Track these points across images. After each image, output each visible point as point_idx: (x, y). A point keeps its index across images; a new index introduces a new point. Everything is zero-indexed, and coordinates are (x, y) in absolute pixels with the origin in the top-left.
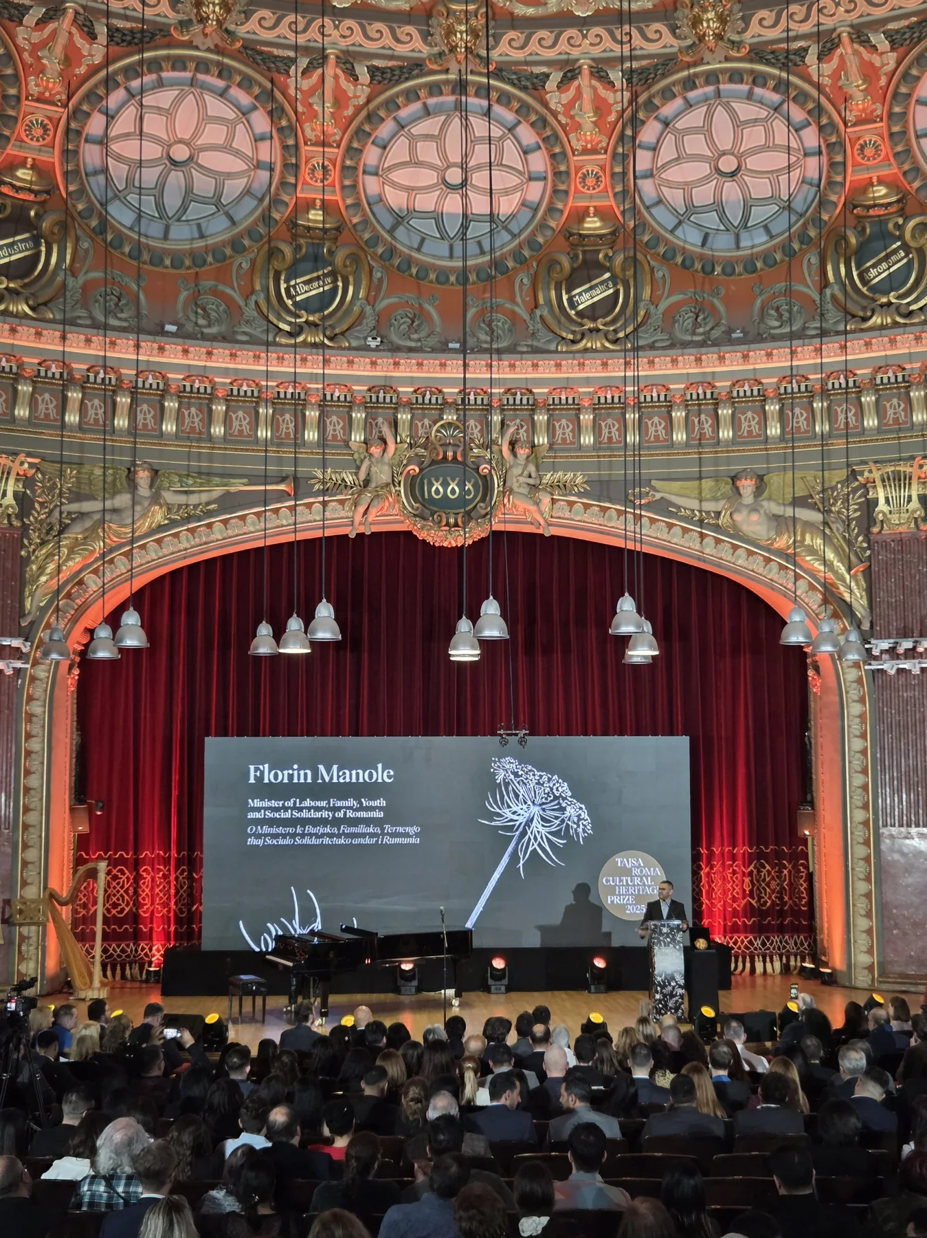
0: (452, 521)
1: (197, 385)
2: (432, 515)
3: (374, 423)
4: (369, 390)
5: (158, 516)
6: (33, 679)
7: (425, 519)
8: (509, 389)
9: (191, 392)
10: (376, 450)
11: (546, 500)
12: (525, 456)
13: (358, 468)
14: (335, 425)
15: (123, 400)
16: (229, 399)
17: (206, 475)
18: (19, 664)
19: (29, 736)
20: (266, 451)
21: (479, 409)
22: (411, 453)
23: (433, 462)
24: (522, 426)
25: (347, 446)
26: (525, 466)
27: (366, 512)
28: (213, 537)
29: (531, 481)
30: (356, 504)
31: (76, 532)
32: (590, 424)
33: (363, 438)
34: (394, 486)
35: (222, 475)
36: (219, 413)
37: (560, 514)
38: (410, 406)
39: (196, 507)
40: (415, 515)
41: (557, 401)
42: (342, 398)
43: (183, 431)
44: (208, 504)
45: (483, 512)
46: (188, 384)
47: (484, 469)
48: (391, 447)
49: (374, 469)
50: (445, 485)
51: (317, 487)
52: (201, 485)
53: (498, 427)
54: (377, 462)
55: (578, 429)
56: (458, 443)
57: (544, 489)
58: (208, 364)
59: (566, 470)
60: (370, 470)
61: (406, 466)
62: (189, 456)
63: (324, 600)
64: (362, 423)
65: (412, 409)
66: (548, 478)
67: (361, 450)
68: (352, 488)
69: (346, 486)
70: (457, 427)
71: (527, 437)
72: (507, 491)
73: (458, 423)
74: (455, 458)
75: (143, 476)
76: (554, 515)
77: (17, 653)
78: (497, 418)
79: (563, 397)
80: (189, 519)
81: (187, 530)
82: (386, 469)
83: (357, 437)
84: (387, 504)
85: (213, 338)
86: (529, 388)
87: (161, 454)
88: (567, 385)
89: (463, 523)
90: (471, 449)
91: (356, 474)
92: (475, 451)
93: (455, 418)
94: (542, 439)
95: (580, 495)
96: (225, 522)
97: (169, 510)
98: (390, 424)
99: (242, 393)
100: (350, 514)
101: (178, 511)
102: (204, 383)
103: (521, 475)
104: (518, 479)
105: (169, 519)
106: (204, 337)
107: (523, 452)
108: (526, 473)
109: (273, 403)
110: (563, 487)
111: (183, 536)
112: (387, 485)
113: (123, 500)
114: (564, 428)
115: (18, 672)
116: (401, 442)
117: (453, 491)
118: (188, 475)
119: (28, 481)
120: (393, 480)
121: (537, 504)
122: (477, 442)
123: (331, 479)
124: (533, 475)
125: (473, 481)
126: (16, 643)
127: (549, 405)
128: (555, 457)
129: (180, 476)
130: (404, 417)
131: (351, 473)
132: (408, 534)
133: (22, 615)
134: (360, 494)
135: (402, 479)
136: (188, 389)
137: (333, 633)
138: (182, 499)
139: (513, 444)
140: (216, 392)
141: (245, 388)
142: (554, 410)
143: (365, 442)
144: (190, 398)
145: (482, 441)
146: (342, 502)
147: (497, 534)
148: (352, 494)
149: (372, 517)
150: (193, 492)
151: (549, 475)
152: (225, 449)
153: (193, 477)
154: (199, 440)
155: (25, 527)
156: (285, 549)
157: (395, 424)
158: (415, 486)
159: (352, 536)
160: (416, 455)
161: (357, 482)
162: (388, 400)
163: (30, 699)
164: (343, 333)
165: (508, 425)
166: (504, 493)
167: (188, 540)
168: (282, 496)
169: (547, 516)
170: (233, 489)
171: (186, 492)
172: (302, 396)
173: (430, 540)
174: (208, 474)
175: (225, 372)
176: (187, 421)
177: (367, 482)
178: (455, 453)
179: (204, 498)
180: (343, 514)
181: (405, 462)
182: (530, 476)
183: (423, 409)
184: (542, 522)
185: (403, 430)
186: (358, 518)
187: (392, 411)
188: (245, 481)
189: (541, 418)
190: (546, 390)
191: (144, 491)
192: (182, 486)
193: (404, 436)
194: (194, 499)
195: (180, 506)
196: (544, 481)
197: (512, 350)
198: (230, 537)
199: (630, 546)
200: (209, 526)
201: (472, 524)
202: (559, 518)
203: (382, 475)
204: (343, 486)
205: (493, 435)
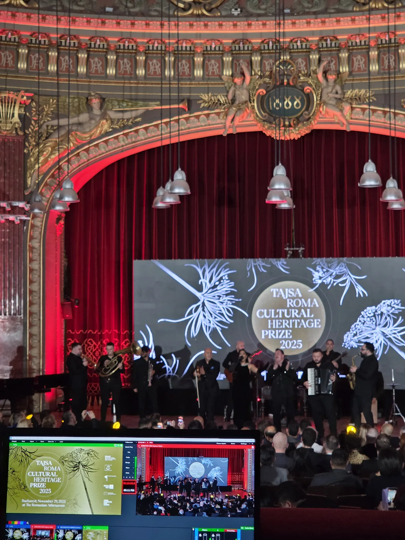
0: (287, 123)
1: (127, 44)
2: (275, 120)
3: (238, 64)
4: (234, 42)
5: (106, 126)
6: (33, 226)
7: (271, 123)
8: (323, 37)
9: (124, 49)
10: (238, 80)
11: (347, 107)
12: (333, 80)
13: (228, 92)
14: (213, 65)
15: (83, 56)
16: (147, 52)
17: (134, 100)
18: (24, 218)
19: (31, 260)
20: (170, 84)
21: (304, 52)
22: (261, 82)
23: (275, 87)
24: (332, 61)
25: (221, 79)
26: (334, 87)
27: (233, 120)
28: (139, 138)
29: (338, 96)
30: (226, 115)
32: (376, 57)
33: (231, 73)
34: (251, 102)
36: (141, 62)
37: (357, 117)
38: (259, 51)
39: (128, 120)
40: (264, 121)
41: (354, 44)
42: (217, 49)
43: (120, 74)
44: (136, 118)
45: (307, 117)
46: (122, 44)
47: (307, 89)
48: (248, 77)
49: (237, 92)
51: (202, 105)
52: (132, 106)
53: (316, 62)
54: (239, 88)
55: (368, 61)
56: (290, 73)
57: (347, 101)
58: (133, 31)
59: (360, 88)
60: (235, 94)
61: (257, 90)
62: (123, 89)
63: (180, 169)
64: (230, 64)
65: (261, 53)
66: (349, 93)
67: (229, 81)
68: (224, 105)
69: (220, 104)
70: (290, 64)
71: (336, 68)
72: (322, 102)
73: (290, 61)
74: (288, 83)
75: (96, 103)
76: (353, 117)
77: (22, 211)
78: (314, 57)
79: (358, 41)
80: (124, 127)
81: (123, 134)
82: (245, 92)
83: (227, 72)
84: (246, 114)
85: (136, 15)
86: (335, 35)
87: (106, 88)
88: (359, 33)
89: (294, 125)
90: (299, 77)
91: (227, 96)
92: (302, 78)
93: (288, 58)
94: (344, 69)
95: (369, 104)
96: (146, 129)
97: (112, 122)
98: (248, 63)
99: (155, 48)
100: (223, 121)
101: (118, 123)
102: (131, 42)
103: (331, 92)
105: (112, 128)
106: (130, 14)
107: (332, 77)
108: (334, 91)
109: (174, 54)
110: (359, 99)
111: (121, 138)
112: (246, 102)
113: (84, 117)
114: (359, 61)
115: (23, 222)
116: (255, 75)
117: (288, 105)
118: (123, 101)
119: (27, 107)
120: (250, 99)
121: (341, 111)
122: (303, 72)
123: (211, 100)
124: (340, 92)
125: (300, 97)
126: (21, 204)
127: (349, 46)
128: (353, 80)
129: (118, 101)
130: (256, 58)
131: (223, 96)
132: (261, 133)
133: (25, 187)
134: (229, 108)
135: (255, 98)
136: (122, 47)
137: (185, 189)
138: (120, 115)
139: (325, 73)
140: (138, 49)
141: (156, 45)
142: (352, 49)
143: (232, 76)
144: (124, 53)
145: (306, 71)
146: (218, 114)
148: (224, 109)
149: (236, 122)
150: (126, 111)
151: (349, 92)
152: (146, 84)
153: (126, 102)
154: (130, 79)
155: (26, 135)
157: (251, 63)
158: (263, 102)
159: (225, 135)
160: (265, 82)
161: (227, 101)
162: (246, 48)
163: (32, 238)
164: (217, 7)
165: (323, 61)
166: (320, 104)
167: (124, 140)
168: (180, 112)
169: (348, 118)
170: (150, 108)
171: (122, 112)
172: (192, 49)
173: (273, 136)
174: (136, 100)
175: (143, 35)
176: (122, 67)
177: (233, 101)
178: (288, 80)
179: (134, 114)
180: (219, 121)
181: (257, 87)
182: (337, 93)
183: (269, 53)
184: (345, 122)
185: (256, 67)
186: (228, 123)
187: (249, 55)
188: (158, 103)
189: (344, 55)
190: (346, 37)
191: (97, 111)
192: (119, 108)
193: (256, 71)
194: (127, 115)
195: (119, 120)
196: (346, 96)
197: (325, 12)
198: (149, 138)
200: (137, 131)
201: (300, 125)
202: (356, 119)
203: (243, 96)
204: (218, 104)
205: (313, 68)
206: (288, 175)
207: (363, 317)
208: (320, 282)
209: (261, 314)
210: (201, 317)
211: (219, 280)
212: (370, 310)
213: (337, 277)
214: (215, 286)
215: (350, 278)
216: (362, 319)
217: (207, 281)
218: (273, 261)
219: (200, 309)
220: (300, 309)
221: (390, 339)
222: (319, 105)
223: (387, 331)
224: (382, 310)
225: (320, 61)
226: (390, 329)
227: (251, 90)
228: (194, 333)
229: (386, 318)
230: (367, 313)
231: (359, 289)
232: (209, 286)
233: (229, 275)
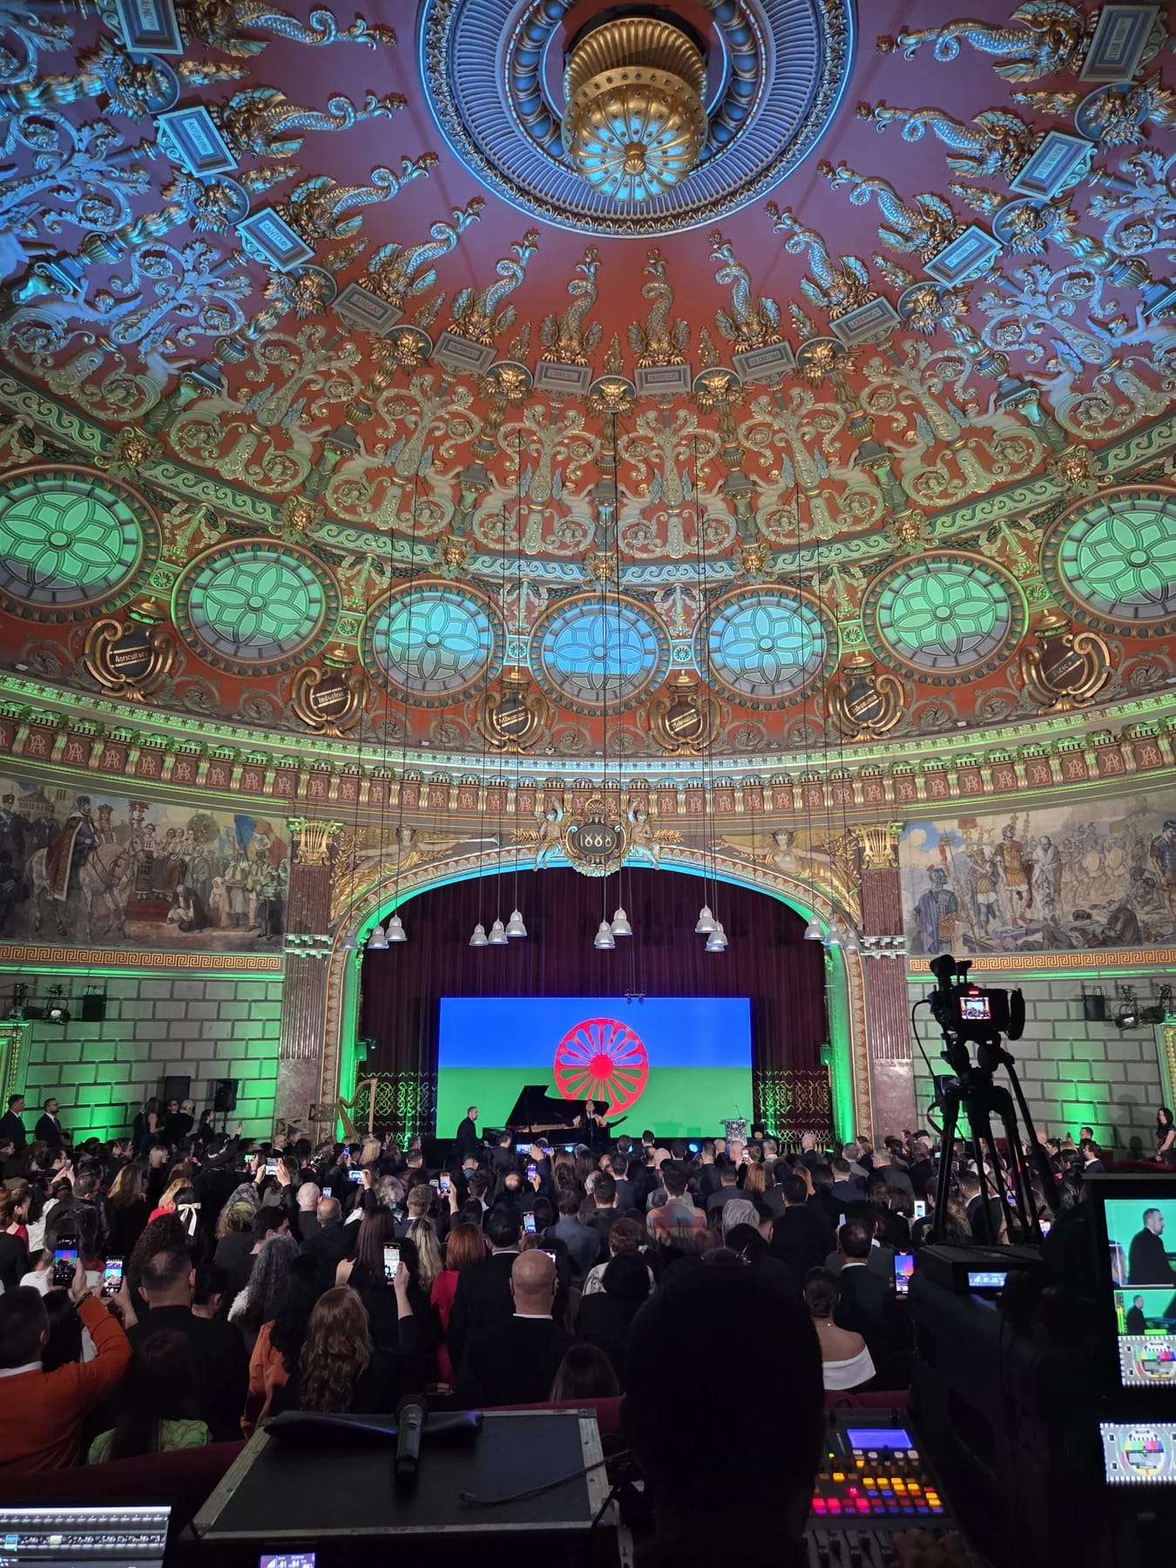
1: (441, 778)
3: (549, 800)
4: (547, 780)
5: (415, 858)
6: (334, 961)
8: (633, 779)
9: (437, 782)
10: (551, 817)
11: (657, 847)
14: (525, 802)
15: (395, 787)
16: (460, 786)
17: (446, 833)
18: (326, 952)
19: (330, 998)
20: (482, 818)
21: (614, 792)
24: (641, 802)
25: (533, 815)
28: (449, 871)
31: (364, 868)
32: (684, 800)
33: (542, 809)
34: (562, 839)
35: (455, 833)
36: (454, 795)
37: (665, 856)
38: (572, 790)
41: (663, 787)
42: (530, 785)
43: (432, 806)
46: (435, 777)
47: (617, 828)
48: (560, 815)
50: (594, 838)
51: (514, 840)
52: (442, 839)
55: (676, 804)
58: (448, 765)
59: (669, 829)
62: (435, 821)
63: (516, 910)
64: (542, 801)
65: (573, 792)
66: (657, 834)
67: (541, 817)
68: (536, 840)
69: (532, 839)
71: (645, 808)
72: (632, 842)
75: (406, 833)
76: (661, 857)
77: (324, 945)
78: (625, 797)
79: (667, 784)
80: (434, 860)
81: (433, 867)
83: (539, 809)
85: (451, 749)
86: (645, 778)
87: (417, 820)
88: (669, 776)
93: (600, 797)
94: (654, 810)
95: (678, 844)
96: (456, 862)
98: (559, 800)
99: (468, 783)
100: (534, 857)
101: (428, 855)
102: (445, 776)
104: (639, 834)
105: (422, 860)
106: (446, 749)
107: (642, 818)
109: (488, 789)
110: (667, 839)
111: (430, 871)
113: (394, 848)
114: (667, 803)
115: (325, 956)
116: (566, 812)
118: (434, 833)
119: (335, 837)
121: (651, 850)
122: (613, 812)
123: (522, 835)
126: (324, 938)
127: (658, 789)
128: (662, 821)
129: (429, 833)
130: (568, 796)
131: (535, 831)
132: (571, 869)
133: (329, 920)
136: (435, 780)
137: (522, 931)
138: (430, 847)
139: (635, 813)
140: (453, 782)
141: (470, 779)
142: (661, 792)
143: (544, 812)
144: (437, 785)
145: (616, 811)
146: (529, 849)
147: (624, 869)
148: (536, 844)
149: (548, 858)
151: (658, 832)
152: (458, 817)
153: (437, 834)
154: (442, 811)
155: (332, 866)
157: (563, 801)
158: (574, 838)
161: (538, 837)
162: (558, 786)
163: (332, 974)
164: (531, 746)
167: (433, 873)
168: (493, 845)
172: (506, 785)
175: (458, 770)
176: (434, 800)
179: (444, 847)
180: (530, 856)
183: (580, 792)
185: (568, 804)
186: (539, 859)
187: (561, 793)
189: (653, 797)
190: (656, 780)
191: (406, 843)
193: (568, 808)
194: (437, 848)
196: (655, 836)
197: (634, 755)
198: (459, 871)
199: (709, 876)
200: (447, 864)
202: (665, 859)
203: (555, 832)
204: (529, 839)
205: (623, 807)
206: (628, 920)
222: (629, 844)
225: (629, 801)
227: (563, 827)
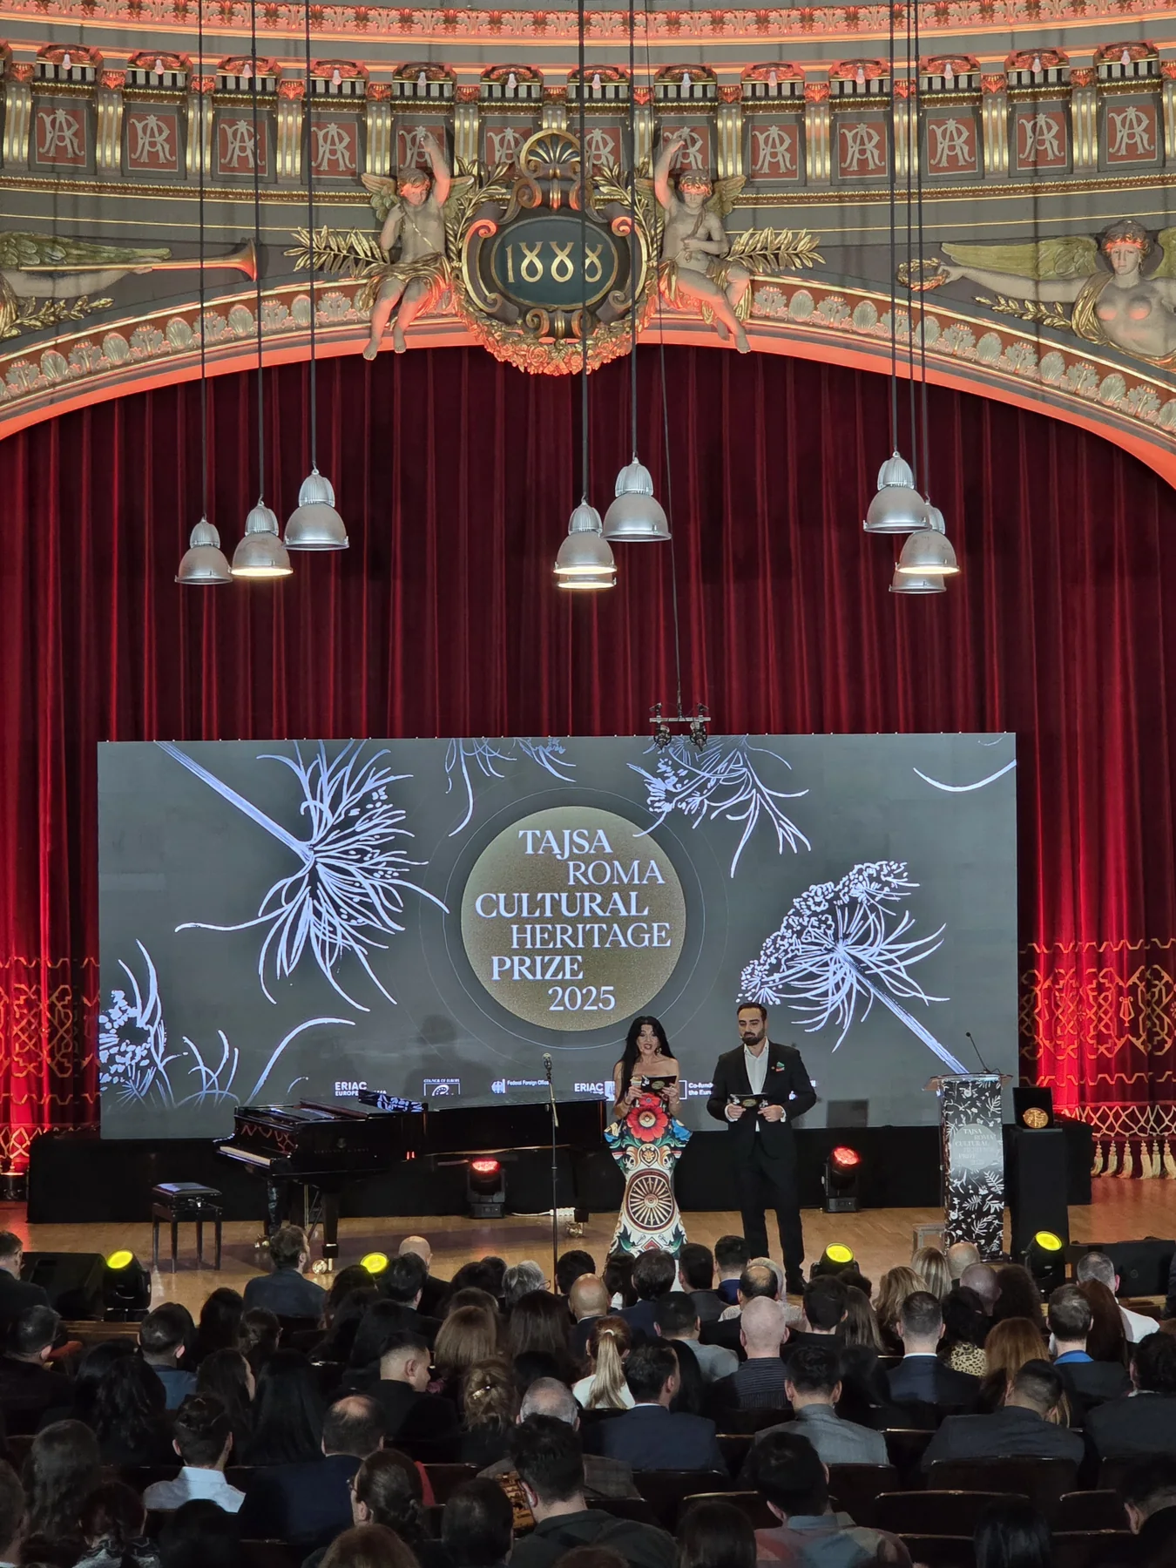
0: (560, 325)
1: (66, 64)
2: (523, 314)
3: (408, 138)
4: (399, 73)
7: (508, 323)
8: (669, 69)
9: (57, 79)
10: (413, 191)
11: (740, 282)
12: (699, 199)
13: (380, 225)
14: (333, 141)
16: (129, 92)
17: (91, 241)
20: (202, 194)
21: (610, 109)
22: (481, 196)
23: (524, 213)
24: (694, 141)
25: (359, 183)
26: (700, 219)
28: (106, 361)
29: (712, 248)
30: (376, 296)
32: (824, 135)
33: (387, 167)
34: (450, 259)
35: (119, 241)
36: (110, 120)
37: (768, 311)
38: (477, 103)
39: (71, 302)
40: (490, 316)
41: (760, 92)
42: (347, 90)
43: (42, 157)
44: (95, 296)
45: (621, 308)
46: (50, 64)
47: (621, 225)
49: (409, 227)
50: (546, 256)
51: (301, 263)
52: (80, 260)
53: (647, 145)
54: (416, 214)
55: (801, 146)
56: (570, 174)
57: (738, 263)
58: (88, 23)
59: (778, 227)
60: (402, 228)
61: (471, 220)
62: (55, 204)
63: (316, 472)
64: (385, 138)
65: (481, 109)
66: (743, 241)
67: (385, 190)
68: (369, 263)
69: (357, 261)
70: (569, 144)
71: (704, 161)
72: (665, 266)
73: (570, 136)
74: (565, 204)
76: (756, 312)
78: (644, 126)
79: (773, 84)
80: (58, 326)
81: (55, 347)
82: (433, 226)
83: (377, 164)
84: (435, 292)
86: (705, 64)
88: (780, 60)
89: (582, 329)
90: (597, 187)
91: (376, 237)
92: (604, 189)
93: (564, 126)
94: (731, 167)
95: (806, 273)
96: (127, 332)
97: (20, 309)
98: (440, 138)
99: (154, 81)
100: (366, 315)
101: (37, 310)
102: (80, 60)
103: (693, 235)
104: (686, 243)
105: (20, 326)
107: (695, 192)
108: (701, 232)
109: (214, 100)
110: (773, 258)
111: (48, 359)
112: (436, 257)
114: (774, 143)
116: (461, 175)
117: (562, 269)
118: (55, 242)
120: (447, 249)
121: (724, 291)
122: (607, 172)
123: (328, 247)
124: (716, 236)
125: (600, 247)
127: (745, 99)
128: (757, 201)
129: (39, 243)
130: (466, 125)
131: (366, 235)
132: (478, 352)
134: (384, 275)
135: (464, 245)
136: (50, 73)
137: (334, 534)
138: (44, 288)
139: (675, 176)
140: (104, 80)
141: (159, 70)
142: (754, 108)
143: (393, 175)
144: (55, 90)
145: (616, 171)
146: (349, 292)
147: (646, 352)
148: (369, 276)
149: (407, 317)
150: (64, 274)
151: (746, 236)
152: (125, 190)
153: (64, 245)
154: (74, 173)
156: (244, 383)
157: (449, 140)
159: (370, 356)
160: (492, 199)
161: (377, 252)
162: (435, 92)
165: (667, 140)
166: (659, 271)
167: (56, 366)
168: (235, 281)
169: (742, 314)
170: (140, 268)
171: (51, 275)
172: (270, 87)
173: (517, 362)
174: (94, 239)
175: (121, 38)
176: (49, 137)
177: (397, 253)
178: (565, 194)
179: (86, 285)
180: (352, 314)
181: (469, 213)
182: (709, 238)
183: (502, 109)
184: (734, 326)
185: (466, 150)
186: (381, 321)
187: (443, 114)
188: (164, 251)
189: (730, 124)
190: (740, 70)
192: (42, 263)
193: (466, 162)
194: (66, 288)
195: (40, 301)
196: (737, 247)
198: (137, 362)
199: (903, 371)
200: (97, 339)
201: (599, 331)
202: (767, 318)
203: (426, 238)
204: (348, 260)
205: (639, 158)
207: (798, 914)
208: (668, 807)
209: (489, 905)
210: (307, 914)
211: (361, 804)
212: (819, 892)
213: (722, 793)
214: (349, 822)
215: (758, 797)
216: (793, 921)
217: (325, 807)
218: (525, 743)
219: (304, 891)
220: (606, 892)
221: (876, 980)
223: (867, 954)
224: (854, 893)
225: (657, 139)
226: (875, 949)
227: (451, 222)
228: (286, 963)
229: (865, 918)
230: (810, 902)
231: (787, 831)
232: (330, 820)
233: (390, 788)
